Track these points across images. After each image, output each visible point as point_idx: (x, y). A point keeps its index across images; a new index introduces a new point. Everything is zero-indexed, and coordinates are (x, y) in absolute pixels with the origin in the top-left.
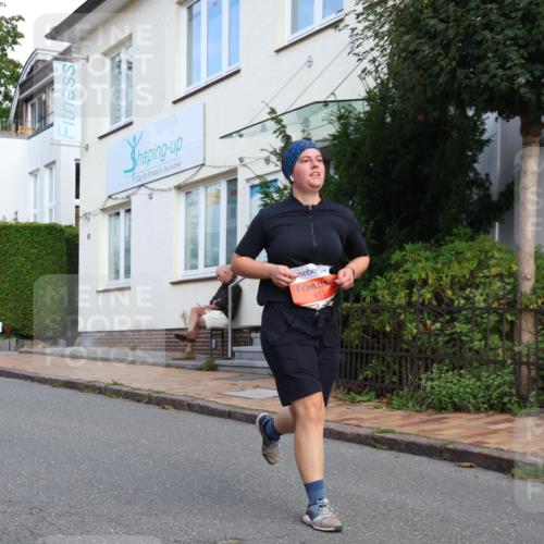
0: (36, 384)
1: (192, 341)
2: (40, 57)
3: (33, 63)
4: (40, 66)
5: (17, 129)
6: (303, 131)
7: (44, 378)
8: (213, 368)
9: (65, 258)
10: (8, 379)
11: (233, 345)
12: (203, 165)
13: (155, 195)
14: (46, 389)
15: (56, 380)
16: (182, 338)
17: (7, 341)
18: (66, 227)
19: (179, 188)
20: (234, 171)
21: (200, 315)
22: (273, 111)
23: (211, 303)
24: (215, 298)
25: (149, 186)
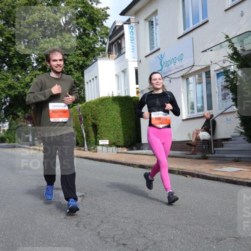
0: (126, 166)
1: (194, 146)
2: (117, 24)
3: (114, 27)
4: (117, 28)
5: (109, 56)
6: (241, 46)
7: (129, 164)
8: (205, 158)
9: (134, 111)
10: (114, 164)
11: (214, 148)
12: (193, 65)
13: (172, 80)
14: (131, 168)
15: (135, 165)
16: (190, 145)
17: (111, 148)
18: (133, 97)
19: (183, 77)
20: (209, 67)
21: (197, 134)
22: (227, 36)
23: (202, 128)
24: (204, 126)
25: (169, 76)
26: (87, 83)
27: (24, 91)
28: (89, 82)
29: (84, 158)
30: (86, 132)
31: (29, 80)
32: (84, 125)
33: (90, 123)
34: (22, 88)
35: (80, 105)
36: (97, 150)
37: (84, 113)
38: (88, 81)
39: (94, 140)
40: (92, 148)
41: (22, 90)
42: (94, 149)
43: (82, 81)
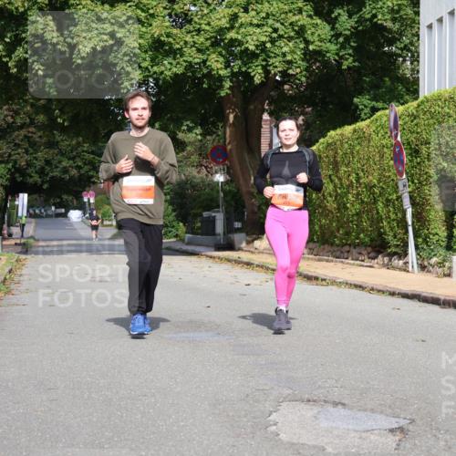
26: (430, 27)
27: (204, 62)
28: (436, 26)
29: (406, 296)
30: (413, 204)
31: (224, 23)
32: (411, 178)
33: (432, 172)
34: (199, 51)
35: (400, 109)
36: (450, 268)
37: (412, 138)
38: (433, 20)
39: (443, 233)
40: (434, 260)
41: (198, 58)
42: (441, 264)
43: (414, 22)
